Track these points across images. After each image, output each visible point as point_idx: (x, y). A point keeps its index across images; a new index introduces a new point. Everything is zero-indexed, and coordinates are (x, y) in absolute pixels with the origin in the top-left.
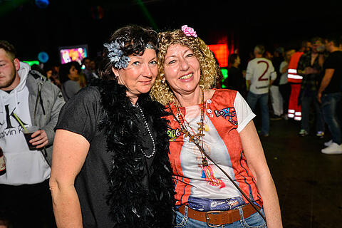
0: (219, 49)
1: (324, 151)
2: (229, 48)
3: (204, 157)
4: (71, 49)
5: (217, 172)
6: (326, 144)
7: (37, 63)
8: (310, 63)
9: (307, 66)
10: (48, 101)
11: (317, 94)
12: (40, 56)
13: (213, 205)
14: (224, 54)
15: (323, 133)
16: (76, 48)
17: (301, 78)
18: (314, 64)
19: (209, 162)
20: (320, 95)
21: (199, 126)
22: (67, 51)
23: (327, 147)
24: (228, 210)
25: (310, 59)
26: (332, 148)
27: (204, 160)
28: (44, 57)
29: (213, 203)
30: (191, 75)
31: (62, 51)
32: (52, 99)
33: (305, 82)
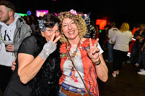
0: (103, 22)
1: (139, 73)
2: (107, 22)
3: (73, 66)
4: (41, 11)
5: (76, 74)
6: (140, 70)
7: (26, 15)
8: (139, 34)
9: (138, 35)
10: (23, 33)
11: (141, 48)
12: (28, 12)
13: (71, 88)
14: (104, 24)
15: (138, 65)
16: (43, 12)
17: (135, 40)
18: (141, 35)
19: (75, 69)
20: (142, 49)
21: (74, 53)
22: (39, 12)
23: (140, 71)
24: (77, 92)
25: (140, 32)
26: (143, 72)
27: (73, 68)
28: (29, 13)
29: (71, 87)
30: (73, 32)
31: (37, 12)
32: (25, 32)
33: (136, 42)
